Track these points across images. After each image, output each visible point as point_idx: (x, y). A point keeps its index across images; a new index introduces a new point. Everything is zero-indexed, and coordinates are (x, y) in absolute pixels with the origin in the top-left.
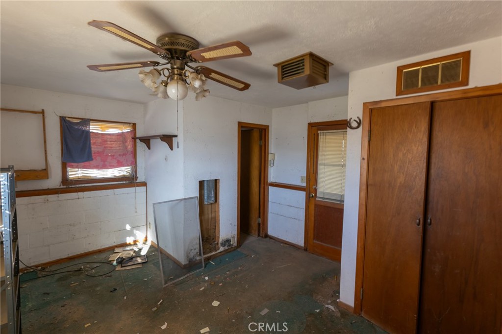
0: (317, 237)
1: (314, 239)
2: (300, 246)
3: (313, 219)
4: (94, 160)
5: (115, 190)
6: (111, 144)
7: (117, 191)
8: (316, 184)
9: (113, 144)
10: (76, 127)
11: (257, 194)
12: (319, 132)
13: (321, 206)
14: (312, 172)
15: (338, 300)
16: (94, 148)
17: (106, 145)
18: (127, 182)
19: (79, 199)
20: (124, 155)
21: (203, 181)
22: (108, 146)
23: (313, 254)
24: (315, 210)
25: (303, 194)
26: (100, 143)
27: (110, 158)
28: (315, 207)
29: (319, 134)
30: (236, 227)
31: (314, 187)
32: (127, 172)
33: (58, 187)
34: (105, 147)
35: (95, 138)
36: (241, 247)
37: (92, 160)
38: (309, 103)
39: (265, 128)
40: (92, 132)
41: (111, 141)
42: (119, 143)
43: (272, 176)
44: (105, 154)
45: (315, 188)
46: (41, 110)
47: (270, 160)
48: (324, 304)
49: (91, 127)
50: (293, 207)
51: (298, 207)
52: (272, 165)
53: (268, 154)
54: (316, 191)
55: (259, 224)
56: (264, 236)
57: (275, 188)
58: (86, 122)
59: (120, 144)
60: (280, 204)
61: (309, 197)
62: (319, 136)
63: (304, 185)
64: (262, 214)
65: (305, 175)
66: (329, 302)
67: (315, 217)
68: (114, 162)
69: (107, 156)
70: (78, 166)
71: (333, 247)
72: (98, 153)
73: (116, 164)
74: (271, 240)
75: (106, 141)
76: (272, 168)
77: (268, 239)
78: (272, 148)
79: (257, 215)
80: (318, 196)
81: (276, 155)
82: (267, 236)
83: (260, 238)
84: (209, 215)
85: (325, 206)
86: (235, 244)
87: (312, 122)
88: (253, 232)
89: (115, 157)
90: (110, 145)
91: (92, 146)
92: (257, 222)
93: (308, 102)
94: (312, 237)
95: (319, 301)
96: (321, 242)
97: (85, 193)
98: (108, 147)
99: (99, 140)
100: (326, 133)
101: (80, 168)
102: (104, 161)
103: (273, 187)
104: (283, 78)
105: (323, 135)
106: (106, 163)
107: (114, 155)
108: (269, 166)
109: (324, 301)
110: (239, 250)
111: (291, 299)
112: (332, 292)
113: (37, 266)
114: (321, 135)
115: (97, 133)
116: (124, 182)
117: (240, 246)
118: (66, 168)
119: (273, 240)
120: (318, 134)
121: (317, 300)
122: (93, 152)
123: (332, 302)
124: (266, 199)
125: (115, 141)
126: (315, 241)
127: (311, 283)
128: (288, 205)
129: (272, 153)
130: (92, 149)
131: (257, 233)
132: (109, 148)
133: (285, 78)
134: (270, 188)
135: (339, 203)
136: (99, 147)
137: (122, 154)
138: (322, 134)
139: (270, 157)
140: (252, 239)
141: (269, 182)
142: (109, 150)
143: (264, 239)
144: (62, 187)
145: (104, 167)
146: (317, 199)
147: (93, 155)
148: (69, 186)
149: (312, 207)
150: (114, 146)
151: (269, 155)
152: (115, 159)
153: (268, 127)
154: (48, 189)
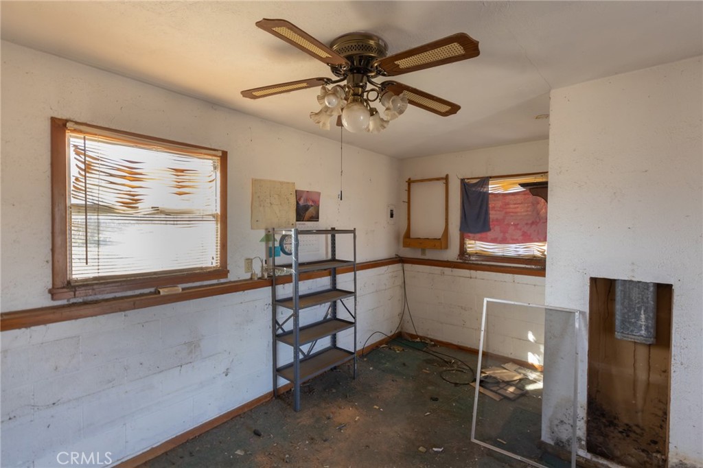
4: (492, 231)
5: (516, 276)
6: (515, 208)
7: (519, 278)
9: (518, 207)
10: (474, 189)
16: (493, 215)
17: (508, 210)
18: (538, 267)
19: (471, 278)
20: (533, 223)
21: (615, 280)
22: (511, 210)
26: (501, 207)
27: (513, 228)
32: (538, 251)
33: (456, 261)
34: (506, 213)
35: (494, 200)
37: (490, 230)
40: (492, 194)
41: (515, 204)
42: (526, 205)
44: (505, 223)
46: (444, 176)
49: (490, 186)
58: (485, 181)
59: (528, 207)
68: (518, 234)
69: (509, 225)
70: (474, 237)
72: (497, 220)
73: (521, 238)
75: (508, 204)
84: (635, 367)
89: (519, 227)
90: (513, 210)
91: (491, 212)
97: (479, 272)
98: (510, 212)
99: (499, 204)
101: (478, 240)
102: (504, 232)
106: (507, 235)
107: (518, 224)
113: (432, 340)
115: (498, 194)
116: (533, 267)
118: (464, 239)
122: (491, 220)
125: (521, 203)
130: (491, 216)
132: (512, 214)
136: (498, 212)
137: (530, 222)
142: (512, 216)
144: (459, 261)
145: (504, 241)
147: (491, 223)
148: (465, 262)
150: (518, 210)
152: (520, 230)
154: (448, 261)
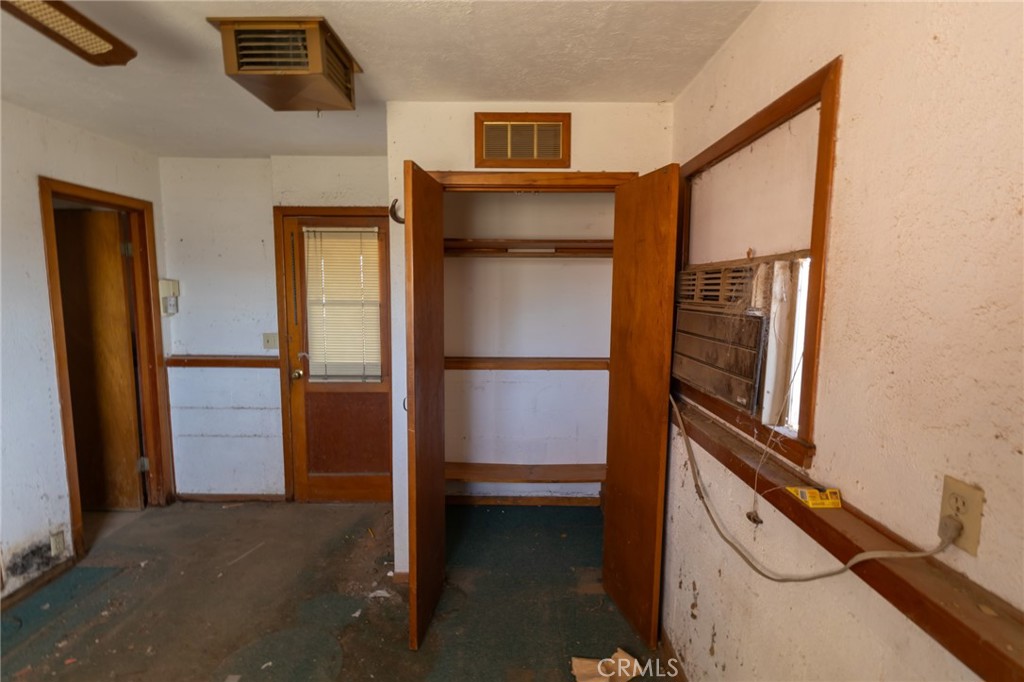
0: (315, 464)
1: (309, 470)
2: (277, 496)
3: (302, 426)
8: (304, 345)
11: (129, 392)
12: (304, 229)
13: (322, 394)
14: (292, 320)
15: (390, 574)
23: (309, 502)
24: (306, 406)
25: (273, 375)
28: (306, 400)
29: (306, 235)
30: (67, 501)
31: (300, 355)
36: (91, 553)
38: (273, 157)
39: (140, 207)
43: (173, 340)
45: (304, 356)
47: (165, 299)
48: (365, 594)
50: (250, 408)
51: (262, 406)
52: (171, 310)
53: (156, 280)
54: (305, 363)
55: (144, 475)
56: (162, 501)
57: (187, 369)
60: (207, 408)
61: (290, 379)
62: (306, 240)
63: (275, 352)
64: (151, 443)
65: (274, 328)
66: (375, 584)
67: (307, 423)
71: (353, 474)
74: (188, 505)
76: (171, 318)
77: (177, 506)
78: (168, 263)
79: (135, 450)
80: (312, 372)
81: (181, 284)
82: (172, 498)
83: (149, 510)
85: (328, 394)
86: (69, 552)
87: (285, 204)
88: (124, 500)
92: (137, 471)
93: (269, 157)
94: (305, 467)
95: (352, 594)
96: (327, 471)
100: (321, 232)
103: (180, 369)
104: (241, 65)
105: (315, 237)
108: (163, 314)
109: (364, 590)
110: (85, 563)
111: (289, 620)
112: (373, 563)
114: (308, 237)
117: (87, 552)
119: (194, 505)
120: (301, 235)
121: (349, 593)
123: (379, 584)
124: (160, 403)
126: (312, 474)
127: (324, 564)
128: (234, 408)
129: (168, 277)
131: (139, 501)
133: (245, 67)
134: (173, 373)
135: (360, 381)
138: (312, 235)
139: (164, 290)
140: (126, 522)
141: (165, 356)
143: (168, 510)
146: (310, 381)
149: (299, 401)
151: (162, 285)
153: (149, 205)
